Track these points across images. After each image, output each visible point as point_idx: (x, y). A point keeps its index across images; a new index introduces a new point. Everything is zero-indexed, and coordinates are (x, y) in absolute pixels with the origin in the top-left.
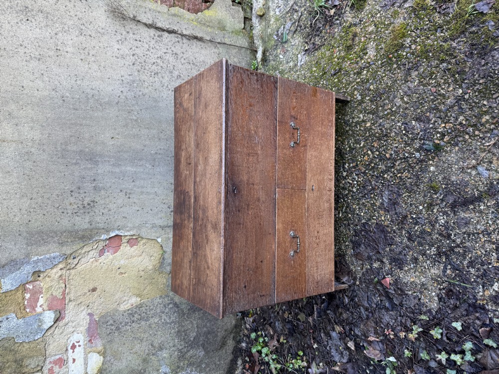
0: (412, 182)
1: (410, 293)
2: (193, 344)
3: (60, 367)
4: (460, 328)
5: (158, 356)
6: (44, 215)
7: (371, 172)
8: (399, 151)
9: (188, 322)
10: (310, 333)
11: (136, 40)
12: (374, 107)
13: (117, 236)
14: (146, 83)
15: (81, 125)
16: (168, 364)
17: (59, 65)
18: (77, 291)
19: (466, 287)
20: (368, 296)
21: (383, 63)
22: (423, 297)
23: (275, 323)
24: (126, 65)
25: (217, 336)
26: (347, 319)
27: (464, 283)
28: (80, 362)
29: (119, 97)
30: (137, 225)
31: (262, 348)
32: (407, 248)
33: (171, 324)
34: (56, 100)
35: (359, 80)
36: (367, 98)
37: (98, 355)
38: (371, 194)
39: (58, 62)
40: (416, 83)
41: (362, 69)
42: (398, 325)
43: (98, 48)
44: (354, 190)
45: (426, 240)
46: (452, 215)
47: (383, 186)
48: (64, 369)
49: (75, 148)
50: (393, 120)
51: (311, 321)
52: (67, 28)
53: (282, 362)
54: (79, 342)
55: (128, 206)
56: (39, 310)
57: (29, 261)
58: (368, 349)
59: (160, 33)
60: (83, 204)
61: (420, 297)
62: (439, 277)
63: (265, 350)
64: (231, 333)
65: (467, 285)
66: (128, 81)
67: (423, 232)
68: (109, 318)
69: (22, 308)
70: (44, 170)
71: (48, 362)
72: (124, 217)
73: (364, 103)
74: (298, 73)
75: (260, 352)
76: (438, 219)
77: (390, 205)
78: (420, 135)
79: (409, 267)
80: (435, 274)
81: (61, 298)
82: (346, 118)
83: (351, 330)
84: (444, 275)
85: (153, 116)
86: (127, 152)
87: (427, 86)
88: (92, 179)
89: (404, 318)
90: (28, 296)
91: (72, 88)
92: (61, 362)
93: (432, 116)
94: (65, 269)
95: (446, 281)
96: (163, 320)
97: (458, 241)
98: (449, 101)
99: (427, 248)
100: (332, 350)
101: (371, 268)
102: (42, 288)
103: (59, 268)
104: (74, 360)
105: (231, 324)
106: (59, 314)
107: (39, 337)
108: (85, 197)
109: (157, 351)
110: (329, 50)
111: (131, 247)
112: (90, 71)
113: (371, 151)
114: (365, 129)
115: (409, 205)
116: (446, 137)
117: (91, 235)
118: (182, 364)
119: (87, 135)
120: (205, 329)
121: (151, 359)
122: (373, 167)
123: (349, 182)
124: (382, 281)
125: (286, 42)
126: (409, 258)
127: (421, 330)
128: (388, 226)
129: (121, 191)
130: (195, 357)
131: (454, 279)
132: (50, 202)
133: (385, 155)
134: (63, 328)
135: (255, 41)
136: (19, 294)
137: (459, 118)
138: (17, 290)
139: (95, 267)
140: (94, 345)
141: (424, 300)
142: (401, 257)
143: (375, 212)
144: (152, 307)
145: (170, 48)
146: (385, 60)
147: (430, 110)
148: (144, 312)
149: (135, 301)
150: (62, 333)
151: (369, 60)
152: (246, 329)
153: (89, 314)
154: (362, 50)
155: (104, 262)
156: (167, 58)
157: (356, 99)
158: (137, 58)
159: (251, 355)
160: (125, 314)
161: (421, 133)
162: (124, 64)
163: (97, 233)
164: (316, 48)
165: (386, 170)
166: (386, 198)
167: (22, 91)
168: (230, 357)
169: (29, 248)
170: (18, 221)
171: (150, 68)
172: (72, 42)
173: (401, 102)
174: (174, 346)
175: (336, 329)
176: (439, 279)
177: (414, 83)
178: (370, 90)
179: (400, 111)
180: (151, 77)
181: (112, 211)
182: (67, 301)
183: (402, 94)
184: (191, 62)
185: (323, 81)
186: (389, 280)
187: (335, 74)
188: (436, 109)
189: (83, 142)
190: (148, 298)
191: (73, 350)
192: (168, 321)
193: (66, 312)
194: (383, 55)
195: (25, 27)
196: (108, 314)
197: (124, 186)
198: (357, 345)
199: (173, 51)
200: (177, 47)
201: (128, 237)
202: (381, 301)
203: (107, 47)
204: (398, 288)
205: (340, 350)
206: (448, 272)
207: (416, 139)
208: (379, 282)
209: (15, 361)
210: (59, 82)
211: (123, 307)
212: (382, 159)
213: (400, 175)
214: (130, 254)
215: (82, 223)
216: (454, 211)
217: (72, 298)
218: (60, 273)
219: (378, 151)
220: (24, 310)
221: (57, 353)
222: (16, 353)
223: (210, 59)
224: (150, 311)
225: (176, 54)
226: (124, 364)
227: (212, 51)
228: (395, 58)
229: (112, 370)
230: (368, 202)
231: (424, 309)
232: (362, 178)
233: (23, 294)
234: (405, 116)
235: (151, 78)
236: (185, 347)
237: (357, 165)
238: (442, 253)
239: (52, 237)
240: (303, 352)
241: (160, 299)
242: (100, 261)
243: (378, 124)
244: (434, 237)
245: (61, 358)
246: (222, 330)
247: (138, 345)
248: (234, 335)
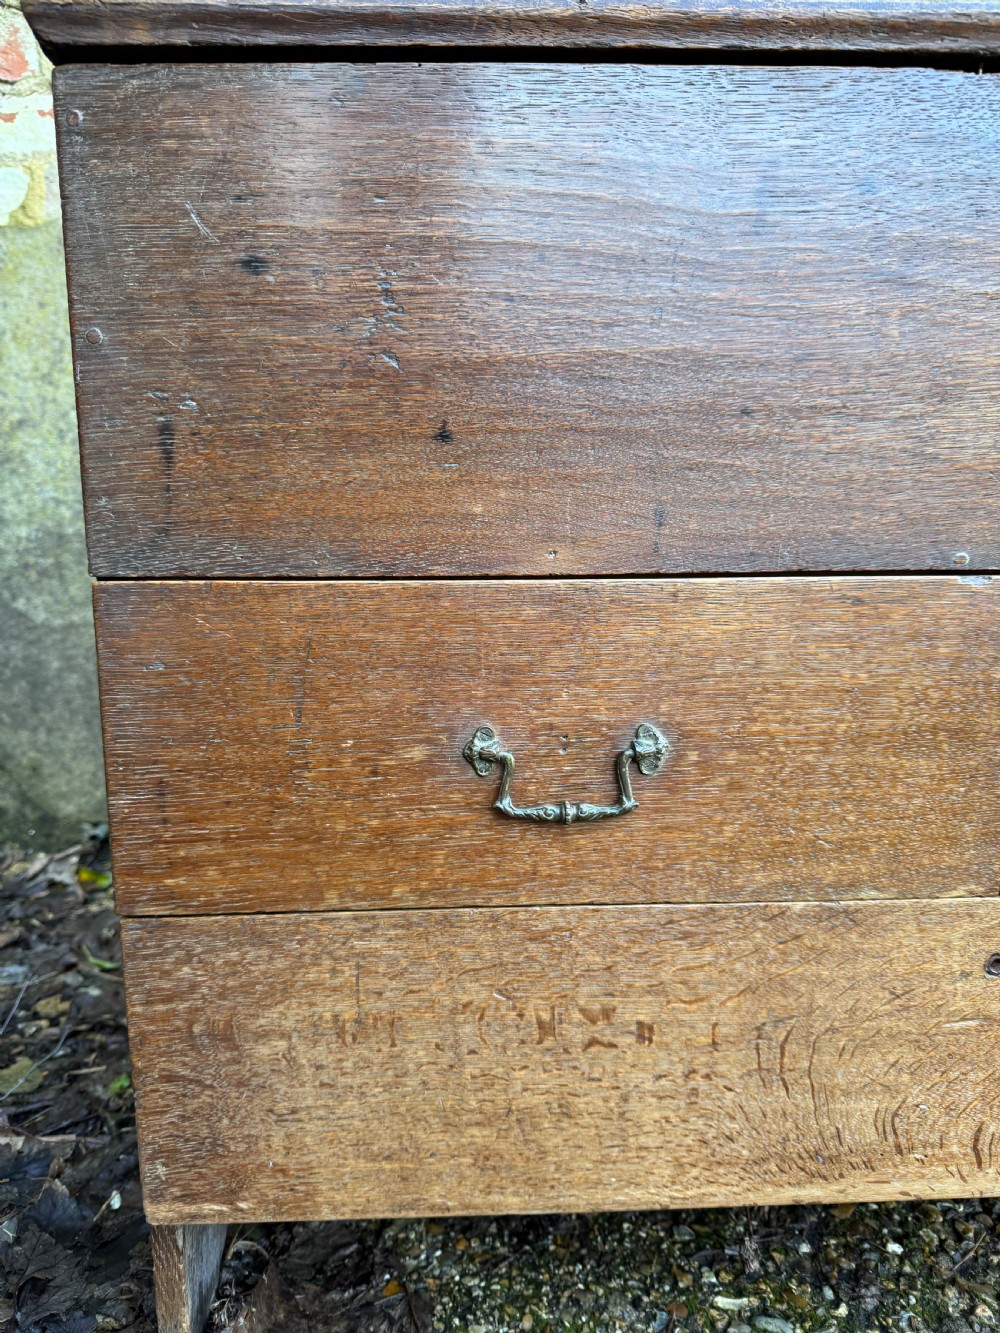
23: (21, 963)
25: (19, 724)
37: (15, 206)
64: (24, 799)
92: (9, 71)
104: (9, 118)
120: (55, 665)
245: (25, 70)
246: (39, 751)
247: (29, 366)
248: (12, 812)
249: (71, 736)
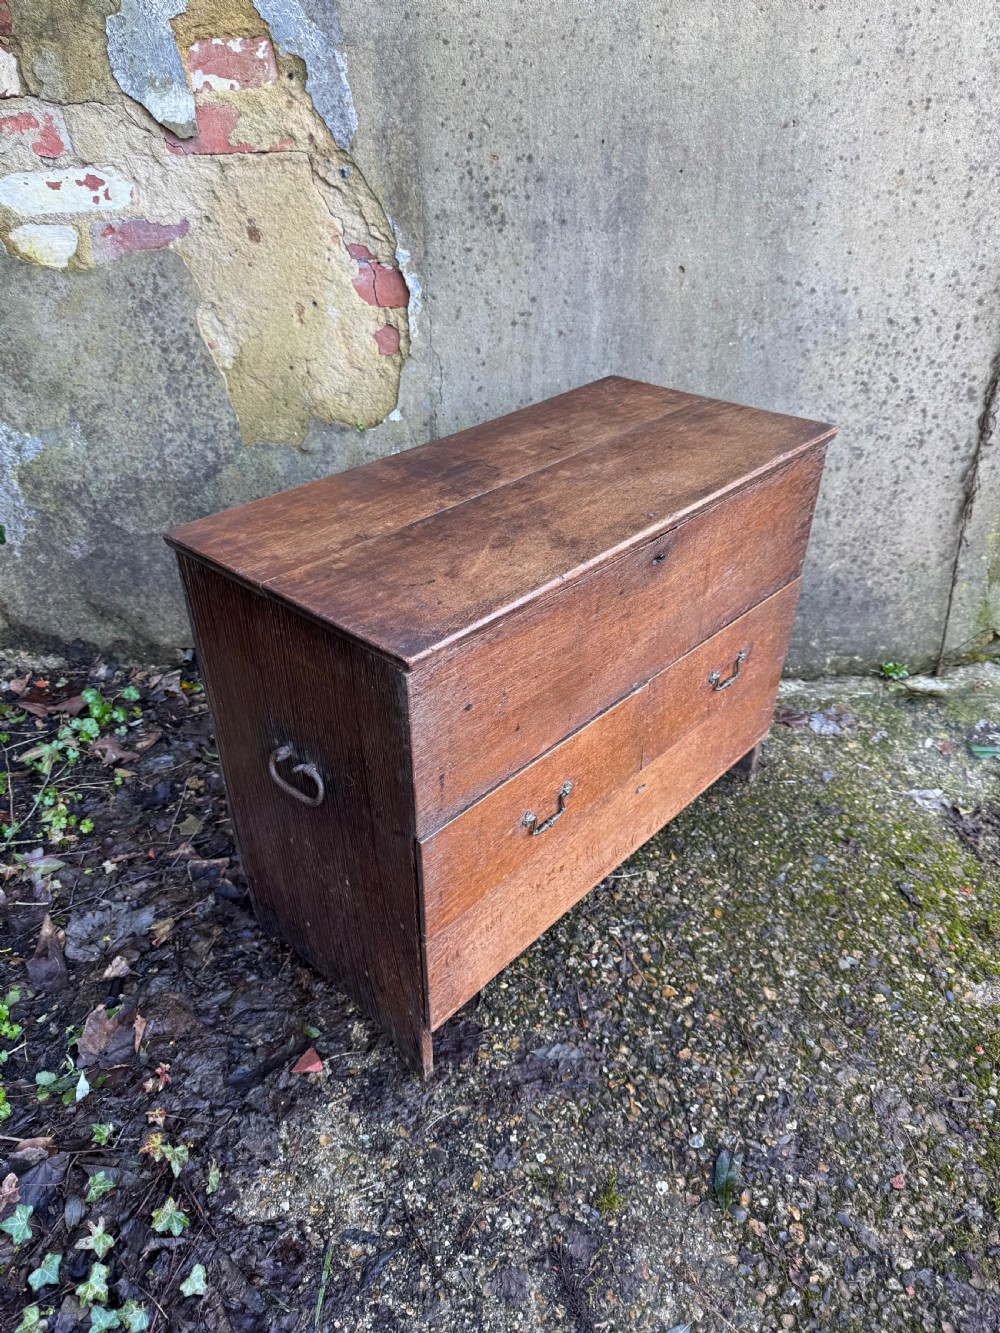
0: (614, 1128)
1: (284, 1135)
2: (103, 526)
3: (36, 147)
4: (187, 1289)
5: (68, 425)
6: (464, 84)
7: (629, 1006)
8: (702, 1086)
9: (165, 509)
10: (146, 851)
11: (958, 327)
12: (823, 1008)
13: (407, 292)
14: (838, 359)
15: (717, 178)
16: (48, 455)
17: (884, 109)
18: (251, 185)
19: (315, 1305)
20: (264, 1010)
21: (956, 1028)
22: (274, 1173)
23: (168, 753)
24: (888, 301)
25: (127, 592)
26: (192, 952)
27: (326, 1298)
28: (53, 203)
29: (799, 284)
30: (438, 350)
31: (98, 720)
32: (418, 1120)
33: (158, 458)
34: (786, 103)
35: (896, 961)
36: (846, 988)
37: (71, 253)
38: (566, 1011)
39: (895, 106)
40: (910, 1128)
41: (929, 969)
42: (184, 1103)
43: (936, 217)
44: (572, 961)
45: (445, 1176)
46: (530, 1253)
47: (593, 1043)
48: (30, 157)
49: (653, 163)
50: (791, 1064)
51: (180, 851)
52: (989, 126)
53: (59, 777)
54: (107, 197)
55: (489, 321)
56: (197, 79)
57: (334, 45)
58: (109, 1017)
59: (980, 394)
60: (494, 191)
61: (272, 1164)
62: (339, 1220)
63: (90, 726)
64: (136, 634)
65: (319, 1307)
66: (844, 308)
67: (469, 1167)
68: (174, 279)
69: (201, 30)
70: (590, 79)
71: (51, 110)
72: (459, 311)
73: (831, 978)
74: (889, 791)
75: (84, 712)
76: (513, 1210)
77: (538, 1064)
78: (758, 1146)
79: (361, 1129)
80: (347, 1206)
81: (232, 142)
82: (779, 928)
83: (163, 965)
84: (344, 1236)
85: (746, 384)
86: (644, 313)
87: (906, 1160)
88: (567, 216)
89: (208, 1121)
90: (236, 45)
91: (821, 147)
92: (50, 150)
93: (821, 1180)
94: (312, 149)
95: (326, 1243)
96: (169, 435)
97: (452, 1276)
98: (872, 1229)
99: (423, 1181)
100: (98, 914)
101: (348, 1018)
102: (258, 85)
103: (314, 133)
104: (55, 186)
105: (161, 633)
106: (185, 136)
107: (121, 82)
108: (516, 197)
109: (82, 421)
110: (967, 875)
111: (375, 336)
112: (869, 197)
113: (694, 1004)
114: (753, 985)
115: (546, 1121)
116: (762, 1225)
117: (407, 218)
118: (46, 495)
119: (688, 195)
120: (145, 558)
121: (60, 405)
122: (644, 1012)
123: (592, 944)
124: (311, 1049)
125: (971, 753)
126: (388, 1127)
127: (177, 1170)
128: (475, 1061)
129: (533, 300)
130: (65, 532)
131: (337, 1266)
132: (498, 98)
133: (685, 1045)
134: (147, 151)
135: (961, 670)
136: (242, 22)
137: (825, 1262)
138: (249, 16)
139: (318, 233)
140: (98, 241)
141: (265, 1177)
142: (389, 1103)
143: (514, 1022)
144: (205, 401)
145: (938, 426)
146: (966, 1035)
147: (838, 1174)
148: (191, 379)
149: (224, 352)
150: (132, 148)
151: (957, 988)
152: (148, 678)
153: (185, 223)
154: (983, 967)
155: (333, 260)
156: (911, 418)
157: (840, 954)
158: (908, 330)
159: (74, 690)
160: (186, 325)
161: (764, 1149)
162: (890, 295)
163: (414, 236)
164: (967, 839)
165: (641, 1050)
166: (557, 1053)
167: (811, 7)
168: (66, 635)
169: (370, 44)
170: (444, 10)
171: (880, 369)
172: (951, 142)
173: (848, 1085)
174: (96, 470)
175: (162, 923)
176: (331, 1221)
177: (911, 1123)
178: (871, 993)
179: (820, 1083)
180: (857, 373)
181: (476, 277)
182: (221, 158)
183: (872, 1087)
184: (899, 488)
185: (877, 861)
186: (318, 1069)
187: (902, 892)
188: (843, 1194)
189: (669, 184)
190: (231, 390)
191: (85, 183)
192: (167, 451)
193: (190, 158)
194: (981, 1029)
195: (991, 6)
196: (185, 275)
197: (546, 307)
198: (119, 983)
199: (930, 432)
200: (940, 444)
201: (402, 325)
202: (254, 1050)
203: (938, 243)
204: (293, 1099)
205: (100, 937)
206: (356, 1248)
207: (744, 1135)
208: (308, 1042)
209: (52, 19)
210: (837, 111)
211: (205, 319)
212: (675, 1037)
213: (632, 1091)
214: (354, 332)
215: (443, 191)
216: (543, 1260)
217: (229, 173)
218: (300, 134)
219: (694, 1026)
220: (197, 38)
221: (76, 136)
222: (75, 18)
223: (909, 541)
224: (194, 396)
225: (922, 442)
226: (46, 328)
227: (931, 548)
228: (976, 1064)
229: (30, 294)
230: (541, 1000)
231: (237, 1179)
232: (609, 982)
233: (239, 32)
234: (809, 1099)
235: (852, 373)
236: (94, 502)
237: (646, 966)
238: (411, 1228)
239: (402, 107)
240: (90, 835)
241: (229, 424)
242: (335, 248)
243: (773, 1020)
244: (456, 1201)
245: (62, 149)
246: (143, 608)
247: (100, 368)
248: (130, 642)
249: (161, 599)
